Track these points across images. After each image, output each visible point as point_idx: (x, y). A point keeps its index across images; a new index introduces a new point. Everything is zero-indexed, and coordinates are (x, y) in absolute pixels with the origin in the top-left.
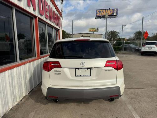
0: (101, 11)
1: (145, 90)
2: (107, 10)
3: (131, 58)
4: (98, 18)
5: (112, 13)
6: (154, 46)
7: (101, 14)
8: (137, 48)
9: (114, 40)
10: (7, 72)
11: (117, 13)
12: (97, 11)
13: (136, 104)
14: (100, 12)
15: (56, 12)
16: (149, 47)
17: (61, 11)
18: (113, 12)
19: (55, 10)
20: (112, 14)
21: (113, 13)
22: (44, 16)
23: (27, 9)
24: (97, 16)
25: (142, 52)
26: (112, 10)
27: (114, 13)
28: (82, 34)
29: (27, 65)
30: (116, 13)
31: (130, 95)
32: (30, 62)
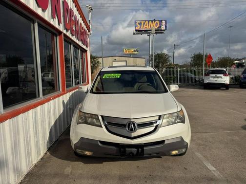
0: (143, 22)
1: (216, 134)
2: (150, 22)
3: (190, 93)
4: (138, 34)
5: (158, 26)
6: (222, 75)
7: (142, 28)
8: (197, 78)
9: (163, 67)
10: (30, 111)
11: (166, 27)
12: (135, 23)
13: (206, 151)
14: (140, 24)
15: (83, 25)
16: (214, 77)
17: (88, 23)
18: (161, 25)
19: (82, 22)
20: (158, 28)
21: (160, 27)
22: (70, 31)
23: (52, 22)
24: (136, 31)
25: (205, 84)
26: (158, 22)
27: (162, 27)
28: (115, 58)
29: (52, 102)
30: (164, 27)
31: (196, 140)
32: (54, 98)
